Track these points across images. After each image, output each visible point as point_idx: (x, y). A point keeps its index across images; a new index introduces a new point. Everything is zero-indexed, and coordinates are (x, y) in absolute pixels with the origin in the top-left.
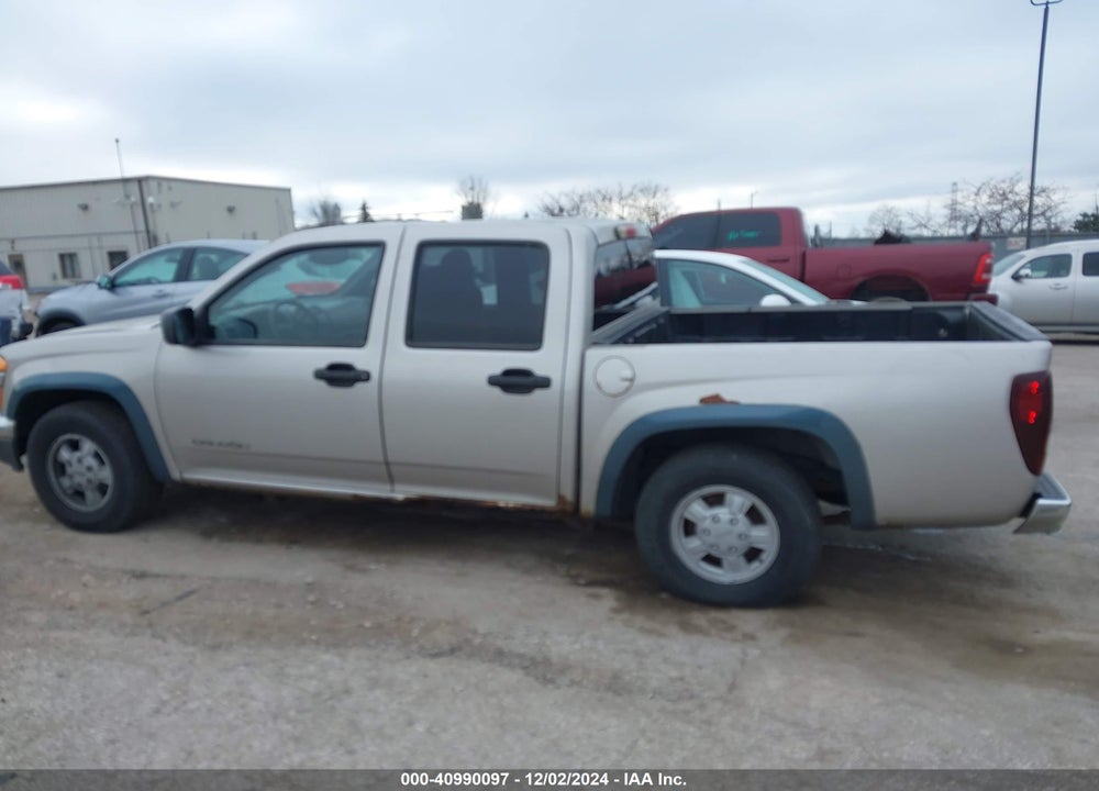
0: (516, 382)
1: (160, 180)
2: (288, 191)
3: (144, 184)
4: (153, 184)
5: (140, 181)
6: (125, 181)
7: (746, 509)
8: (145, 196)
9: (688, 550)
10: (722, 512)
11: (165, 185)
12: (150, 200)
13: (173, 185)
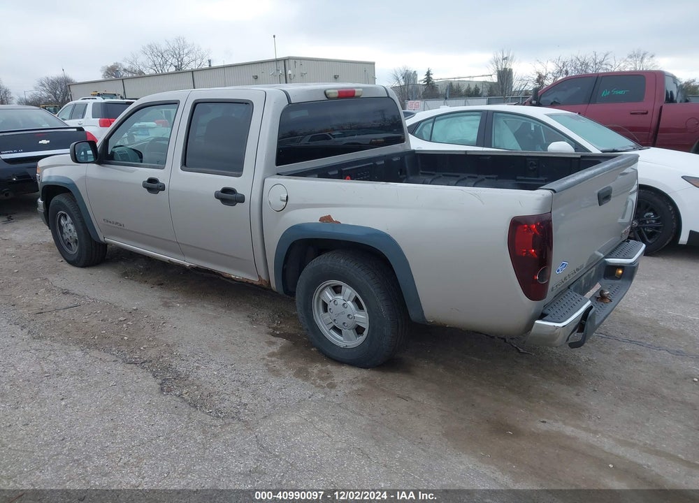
0: (229, 197)
1: (296, 59)
2: (374, 64)
3: (287, 62)
4: (292, 62)
5: (285, 60)
6: (277, 61)
7: (352, 298)
8: (287, 69)
9: (323, 321)
10: (339, 298)
11: (298, 62)
12: (289, 72)
13: (303, 62)
